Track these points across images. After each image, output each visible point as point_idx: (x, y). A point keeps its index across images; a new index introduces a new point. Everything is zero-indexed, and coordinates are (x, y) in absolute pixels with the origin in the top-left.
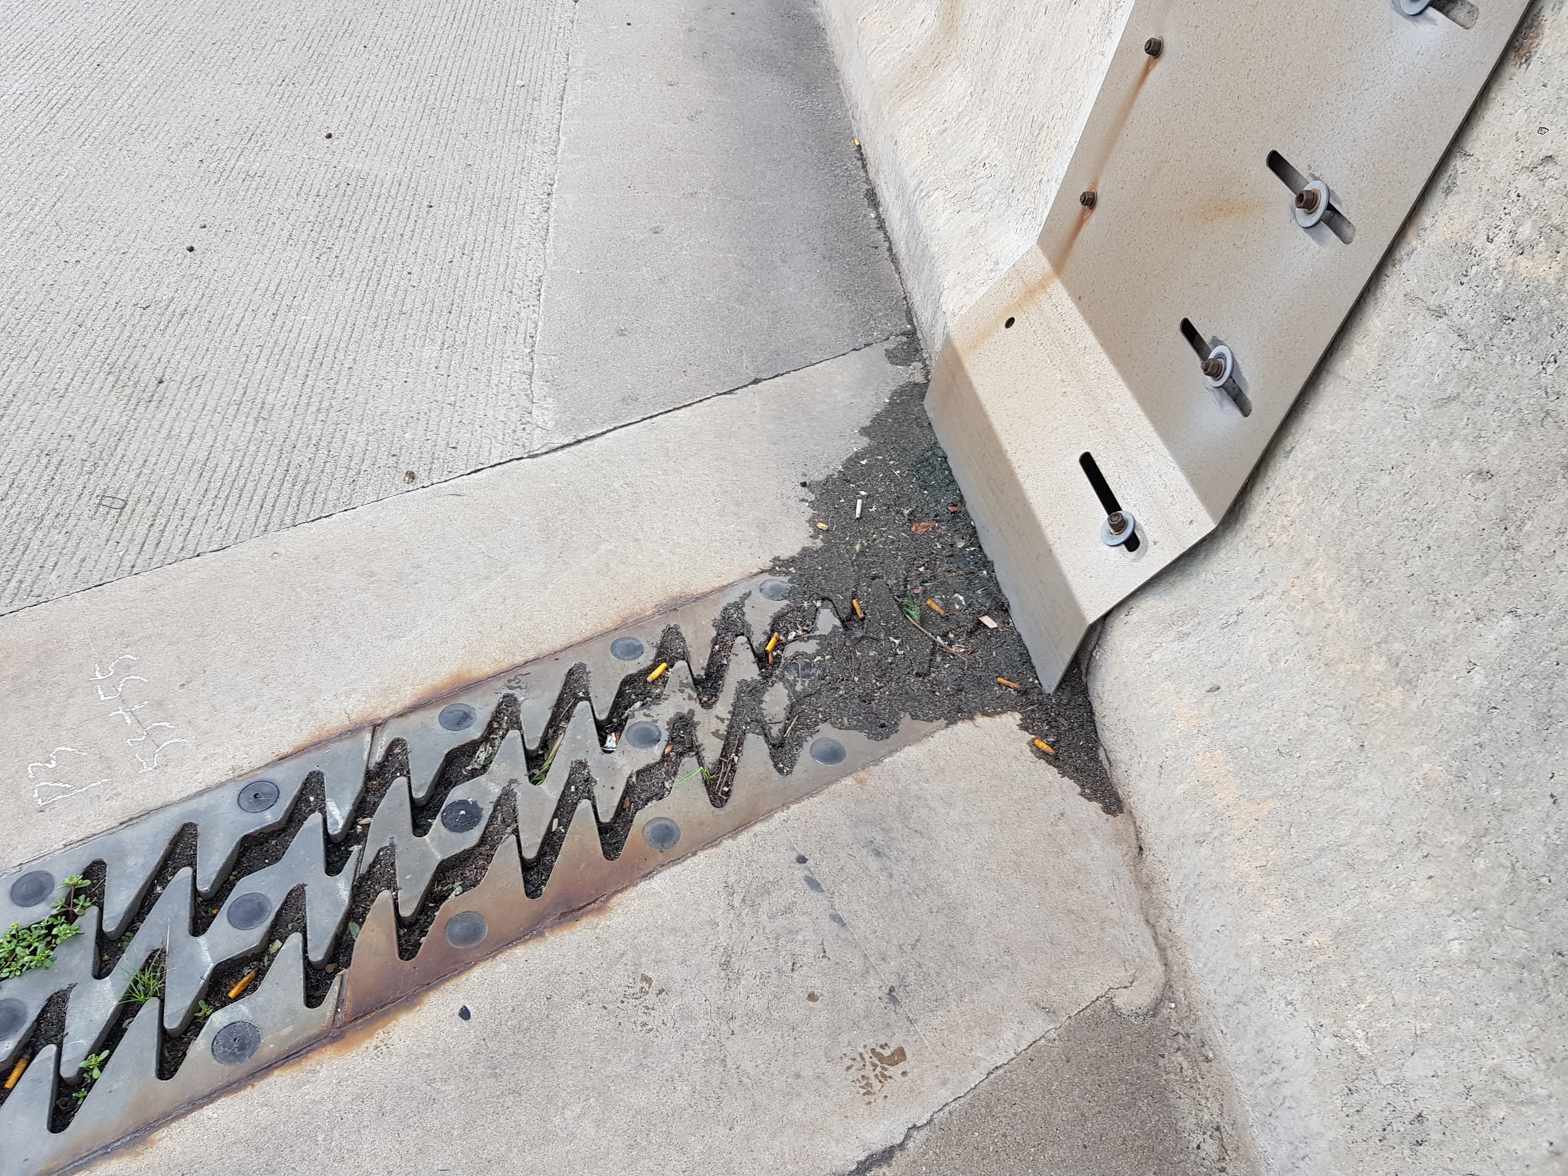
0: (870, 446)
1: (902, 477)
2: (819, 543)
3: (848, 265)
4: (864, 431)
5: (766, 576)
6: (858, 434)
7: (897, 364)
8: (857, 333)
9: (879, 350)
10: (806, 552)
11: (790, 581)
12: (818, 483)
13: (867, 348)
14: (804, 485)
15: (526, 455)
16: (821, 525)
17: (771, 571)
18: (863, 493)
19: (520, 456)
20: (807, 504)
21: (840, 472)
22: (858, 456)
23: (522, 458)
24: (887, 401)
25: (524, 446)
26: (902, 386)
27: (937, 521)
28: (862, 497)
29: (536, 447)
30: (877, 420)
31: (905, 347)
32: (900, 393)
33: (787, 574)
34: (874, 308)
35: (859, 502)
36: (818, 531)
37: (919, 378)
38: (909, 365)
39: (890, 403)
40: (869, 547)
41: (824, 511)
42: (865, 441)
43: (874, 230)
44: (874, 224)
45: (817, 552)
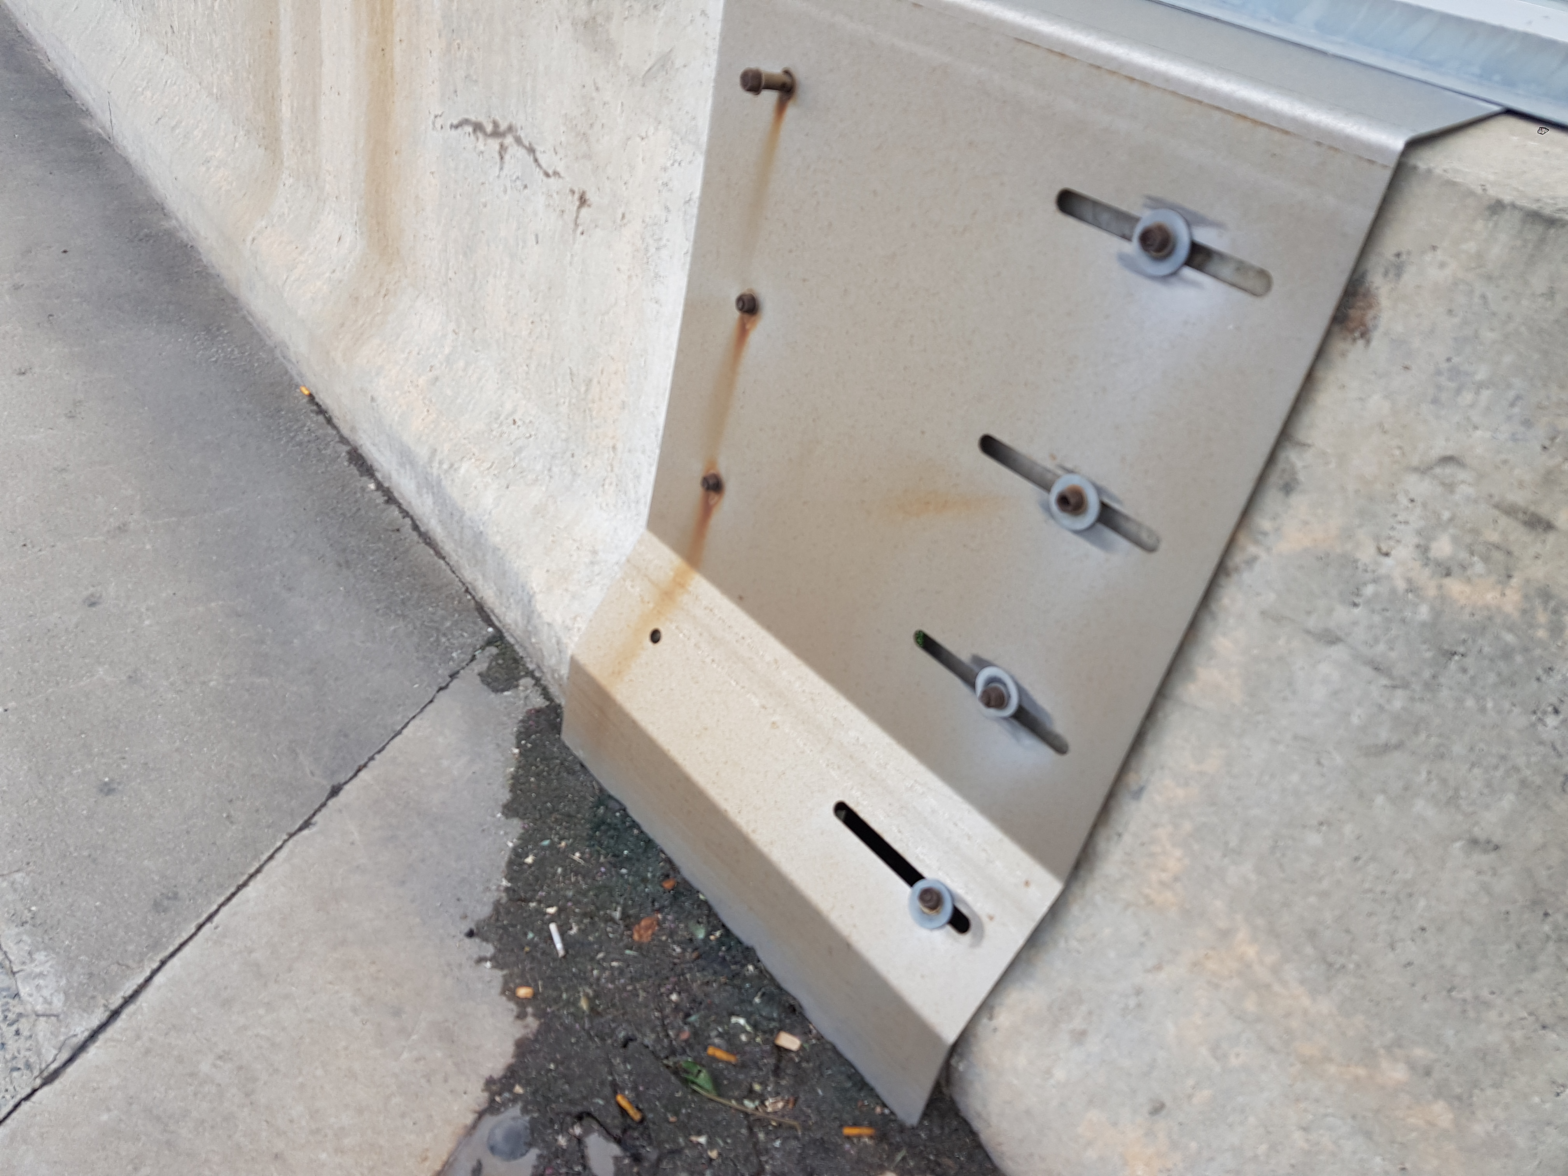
0: (527, 830)
1: (584, 860)
2: (533, 1023)
3: (376, 566)
4: (510, 810)
5: (489, 1121)
6: (503, 819)
7: (503, 690)
8: (432, 662)
9: (470, 677)
10: (523, 1047)
11: (525, 1111)
12: (487, 922)
13: (455, 681)
14: (471, 934)
15: (38, 1082)
16: (523, 992)
17: (492, 1108)
18: (552, 910)
19: (28, 1090)
20: (488, 964)
21: (507, 889)
22: (518, 855)
23: (34, 1091)
24: (516, 751)
25: (28, 1066)
26: (522, 721)
27: (659, 910)
28: (553, 919)
29: (51, 1056)
30: (517, 783)
31: (500, 662)
32: (524, 733)
33: (516, 1098)
34: (437, 618)
35: (553, 927)
36: (522, 1003)
37: (539, 702)
38: (517, 686)
39: (521, 753)
40: (597, 996)
41: (516, 964)
42: (516, 826)
43: (383, 506)
44: (380, 499)
45: (536, 1040)
